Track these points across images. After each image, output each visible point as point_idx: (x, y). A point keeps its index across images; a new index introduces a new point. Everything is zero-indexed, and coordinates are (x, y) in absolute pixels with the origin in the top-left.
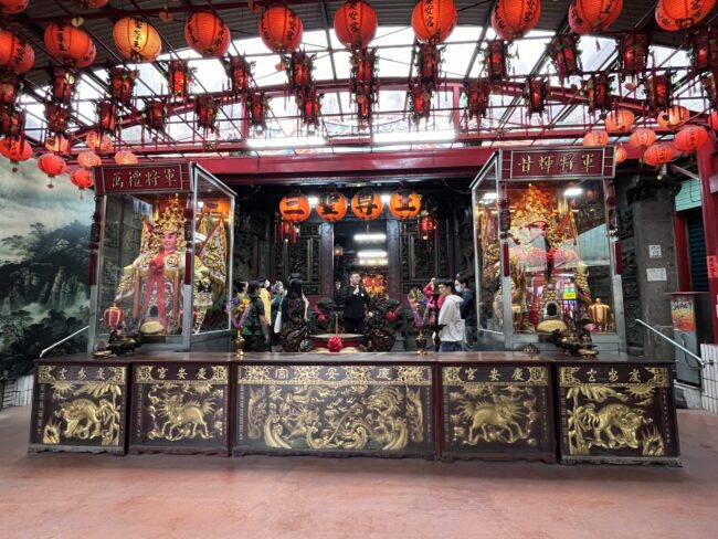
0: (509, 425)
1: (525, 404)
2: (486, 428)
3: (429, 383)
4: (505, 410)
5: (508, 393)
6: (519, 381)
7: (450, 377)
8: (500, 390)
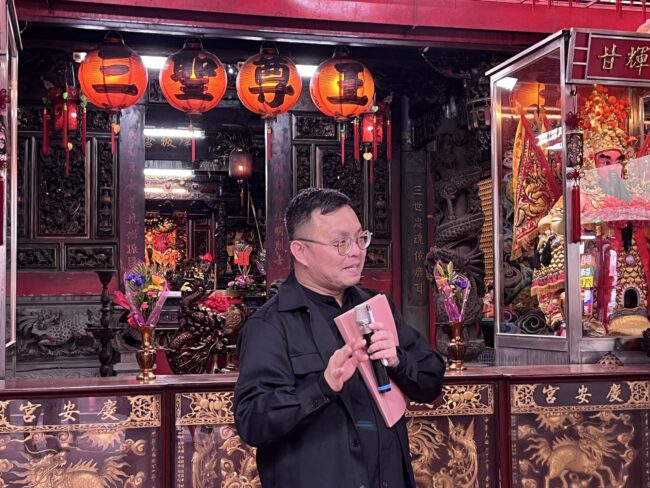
0: (598, 470)
1: (620, 438)
2: (567, 476)
3: (489, 410)
4: (594, 448)
5: (598, 422)
6: (616, 402)
7: (521, 399)
8: (588, 418)
